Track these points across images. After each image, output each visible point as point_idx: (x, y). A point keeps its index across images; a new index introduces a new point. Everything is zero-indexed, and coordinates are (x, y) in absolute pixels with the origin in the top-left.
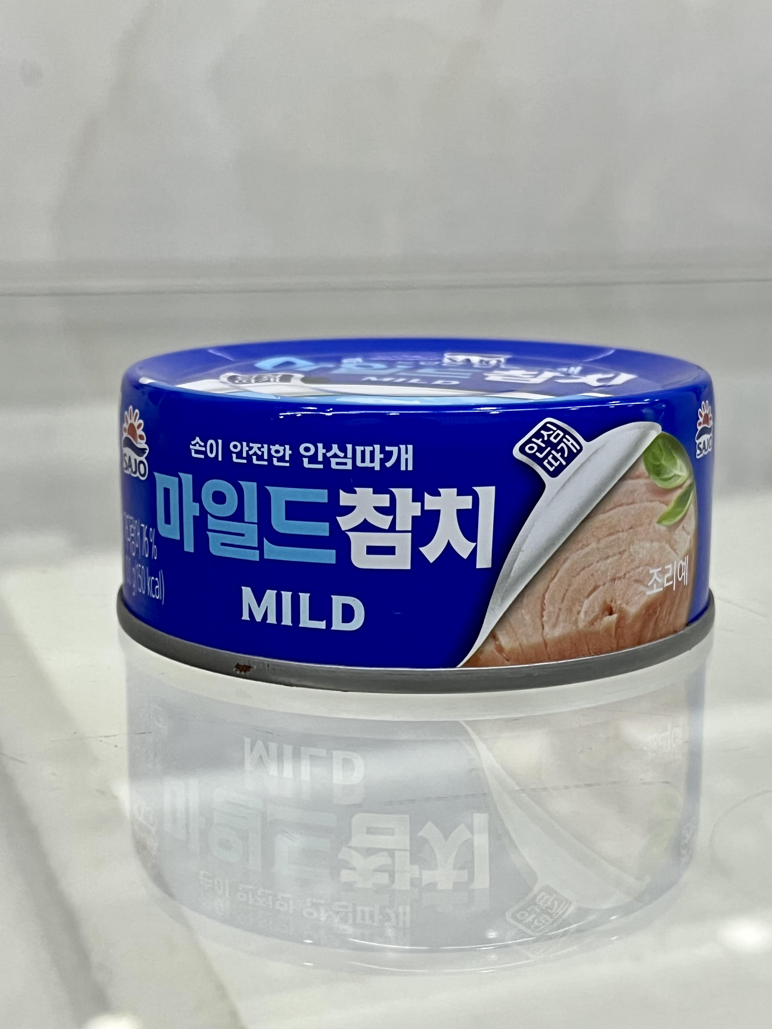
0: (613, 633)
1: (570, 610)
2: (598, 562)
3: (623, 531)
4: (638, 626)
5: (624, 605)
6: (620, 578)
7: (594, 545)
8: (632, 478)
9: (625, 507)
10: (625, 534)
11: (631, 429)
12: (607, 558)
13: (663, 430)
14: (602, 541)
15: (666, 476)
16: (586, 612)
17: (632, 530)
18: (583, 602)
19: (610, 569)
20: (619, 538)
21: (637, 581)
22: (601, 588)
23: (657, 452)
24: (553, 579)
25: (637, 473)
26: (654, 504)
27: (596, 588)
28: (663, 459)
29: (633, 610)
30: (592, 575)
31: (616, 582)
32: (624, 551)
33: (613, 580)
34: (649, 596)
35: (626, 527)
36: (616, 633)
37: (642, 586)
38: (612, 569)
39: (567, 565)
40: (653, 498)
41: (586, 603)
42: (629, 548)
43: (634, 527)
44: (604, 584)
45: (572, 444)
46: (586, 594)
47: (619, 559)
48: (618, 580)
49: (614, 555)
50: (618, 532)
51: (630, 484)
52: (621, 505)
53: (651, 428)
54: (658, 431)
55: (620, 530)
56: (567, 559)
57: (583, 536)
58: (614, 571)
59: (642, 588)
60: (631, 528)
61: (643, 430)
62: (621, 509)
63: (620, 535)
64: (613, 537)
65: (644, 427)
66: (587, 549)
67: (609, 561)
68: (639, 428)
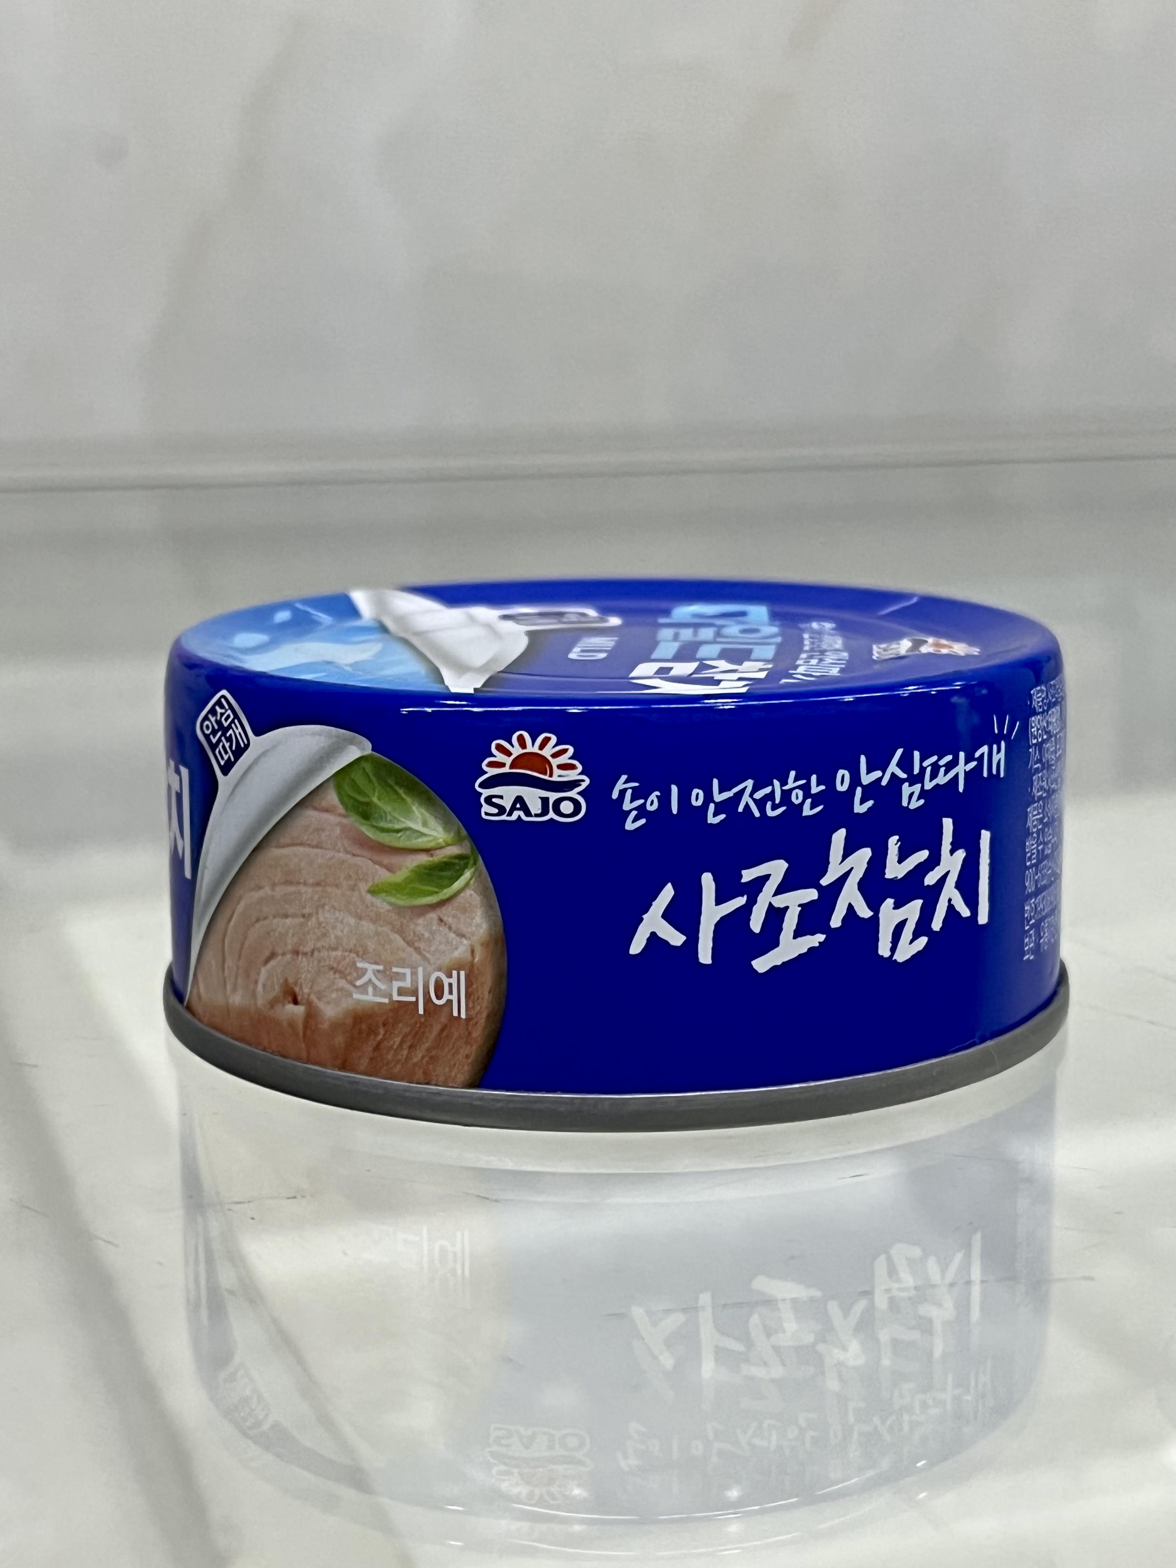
0: (301, 1034)
1: (247, 975)
2: (274, 917)
3: (305, 884)
4: (340, 1040)
5: (313, 997)
6: (305, 954)
7: (267, 891)
8: (315, 809)
9: (307, 850)
10: (310, 890)
11: (313, 734)
12: (286, 916)
13: (373, 750)
14: (277, 889)
15: (382, 824)
16: (264, 986)
17: (320, 889)
18: (260, 970)
19: (290, 935)
20: (300, 893)
21: (335, 970)
22: (280, 958)
23: (361, 781)
24: (230, 920)
25: (324, 804)
26: (359, 861)
27: (273, 955)
28: (376, 796)
29: (330, 1011)
30: (268, 933)
31: (300, 957)
32: (310, 915)
33: (296, 953)
34: (359, 1001)
35: (311, 881)
36: (304, 1035)
37: (344, 981)
38: (293, 935)
39: (242, 904)
40: (357, 851)
41: (264, 971)
42: (317, 913)
43: (323, 883)
44: (284, 954)
45: (240, 734)
46: (263, 958)
47: (302, 925)
48: (302, 956)
49: (294, 916)
50: (299, 883)
51: (311, 816)
52: (301, 844)
53: (351, 742)
54: (363, 749)
55: (302, 881)
56: (240, 898)
57: (257, 870)
58: (295, 939)
59: (342, 983)
60: (318, 884)
61: (334, 740)
62: (301, 849)
63: (303, 889)
64: (291, 889)
65: (338, 737)
66: (261, 894)
67: (288, 921)
68: (329, 735)
